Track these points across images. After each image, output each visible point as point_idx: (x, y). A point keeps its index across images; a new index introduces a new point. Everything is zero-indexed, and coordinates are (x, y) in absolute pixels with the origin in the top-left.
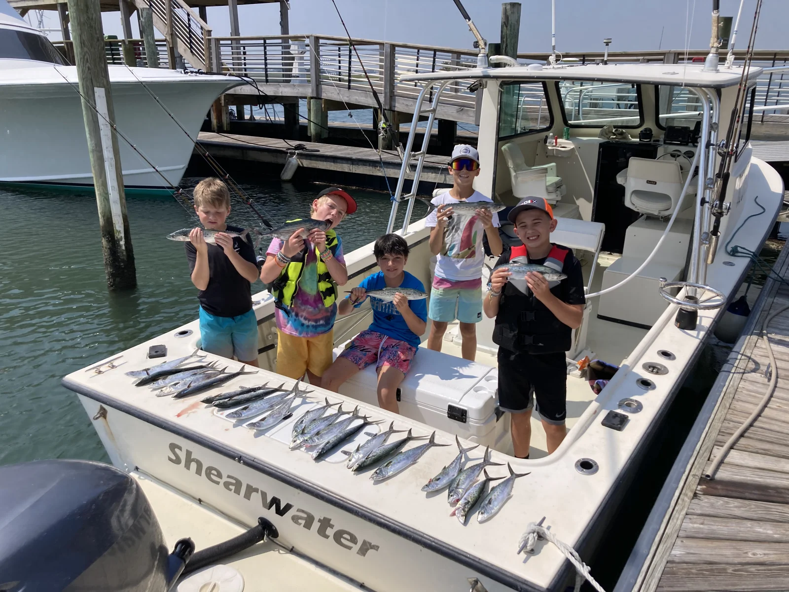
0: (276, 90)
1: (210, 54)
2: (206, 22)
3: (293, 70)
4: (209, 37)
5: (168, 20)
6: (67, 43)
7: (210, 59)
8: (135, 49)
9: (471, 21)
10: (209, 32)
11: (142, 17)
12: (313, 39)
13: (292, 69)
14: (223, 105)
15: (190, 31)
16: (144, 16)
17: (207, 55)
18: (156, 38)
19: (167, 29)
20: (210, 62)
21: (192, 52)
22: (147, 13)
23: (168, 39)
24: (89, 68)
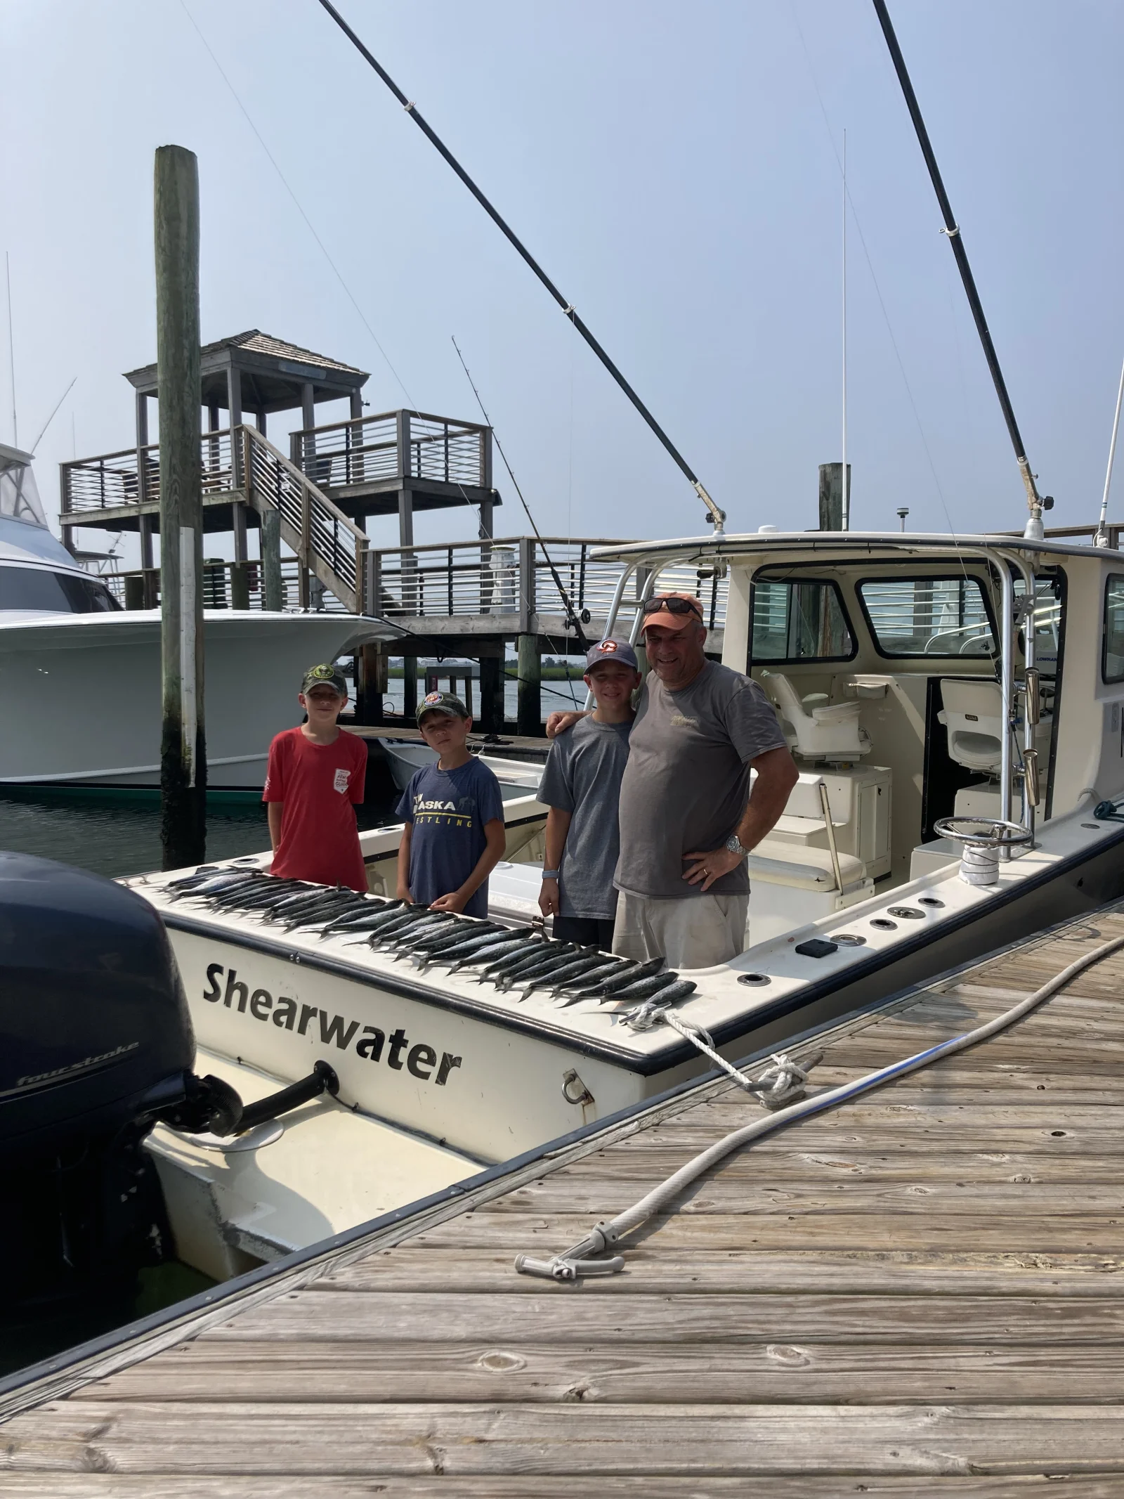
0: (463, 624)
1: (364, 575)
2: (364, 531)
3: (494, 592)
4: (366, 550)
5: (304, 529)
6: (147, 572)
7: (364, 583)
8: (249, 576)
9: (698, 484)
10: (366, 542)
11: (265, 524)
12: (525, 543)
13: (492, 591)
14: (379, 652)
15: (337, 543)
16: (268, 522)
17: (359, 577)
18: (283, 555)
19: (301, 542)
20: (363, 588)
21: (336, 574)
22: (273, 517)
23: (301, 556)
24: (176, 501)
